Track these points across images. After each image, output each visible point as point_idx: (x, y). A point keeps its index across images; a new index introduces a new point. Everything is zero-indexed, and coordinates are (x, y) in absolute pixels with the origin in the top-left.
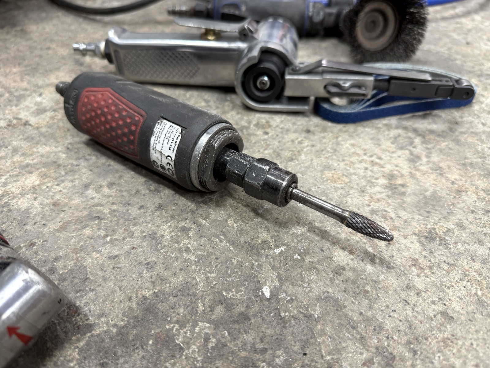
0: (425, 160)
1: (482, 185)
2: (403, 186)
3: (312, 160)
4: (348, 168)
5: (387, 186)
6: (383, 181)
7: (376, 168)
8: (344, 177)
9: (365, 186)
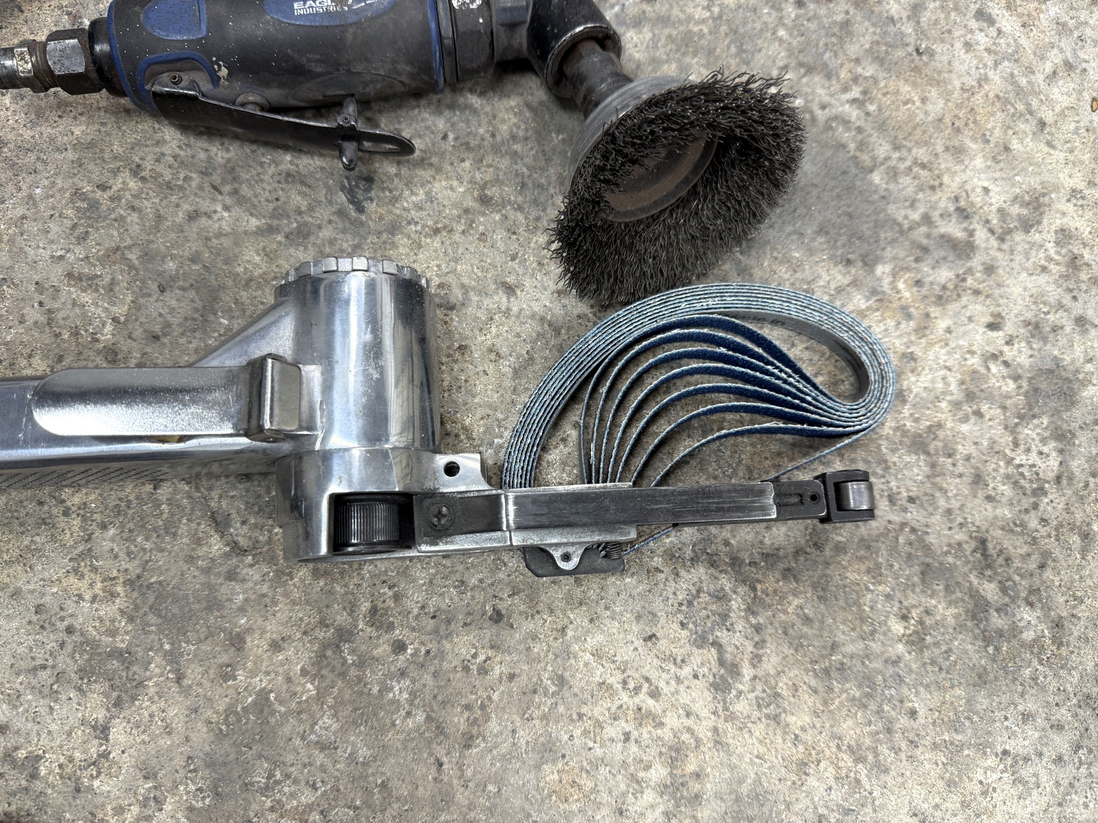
0: (747, 672)
1: (852, 732)
2: (697, 776)
3: (514, 731)
4: (591, 744)
5: (666, 786)
6: (658, 773)
7: (646, 732)
8: (584, 775)
9: (624, 794)
